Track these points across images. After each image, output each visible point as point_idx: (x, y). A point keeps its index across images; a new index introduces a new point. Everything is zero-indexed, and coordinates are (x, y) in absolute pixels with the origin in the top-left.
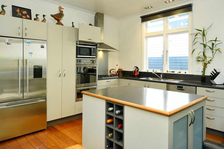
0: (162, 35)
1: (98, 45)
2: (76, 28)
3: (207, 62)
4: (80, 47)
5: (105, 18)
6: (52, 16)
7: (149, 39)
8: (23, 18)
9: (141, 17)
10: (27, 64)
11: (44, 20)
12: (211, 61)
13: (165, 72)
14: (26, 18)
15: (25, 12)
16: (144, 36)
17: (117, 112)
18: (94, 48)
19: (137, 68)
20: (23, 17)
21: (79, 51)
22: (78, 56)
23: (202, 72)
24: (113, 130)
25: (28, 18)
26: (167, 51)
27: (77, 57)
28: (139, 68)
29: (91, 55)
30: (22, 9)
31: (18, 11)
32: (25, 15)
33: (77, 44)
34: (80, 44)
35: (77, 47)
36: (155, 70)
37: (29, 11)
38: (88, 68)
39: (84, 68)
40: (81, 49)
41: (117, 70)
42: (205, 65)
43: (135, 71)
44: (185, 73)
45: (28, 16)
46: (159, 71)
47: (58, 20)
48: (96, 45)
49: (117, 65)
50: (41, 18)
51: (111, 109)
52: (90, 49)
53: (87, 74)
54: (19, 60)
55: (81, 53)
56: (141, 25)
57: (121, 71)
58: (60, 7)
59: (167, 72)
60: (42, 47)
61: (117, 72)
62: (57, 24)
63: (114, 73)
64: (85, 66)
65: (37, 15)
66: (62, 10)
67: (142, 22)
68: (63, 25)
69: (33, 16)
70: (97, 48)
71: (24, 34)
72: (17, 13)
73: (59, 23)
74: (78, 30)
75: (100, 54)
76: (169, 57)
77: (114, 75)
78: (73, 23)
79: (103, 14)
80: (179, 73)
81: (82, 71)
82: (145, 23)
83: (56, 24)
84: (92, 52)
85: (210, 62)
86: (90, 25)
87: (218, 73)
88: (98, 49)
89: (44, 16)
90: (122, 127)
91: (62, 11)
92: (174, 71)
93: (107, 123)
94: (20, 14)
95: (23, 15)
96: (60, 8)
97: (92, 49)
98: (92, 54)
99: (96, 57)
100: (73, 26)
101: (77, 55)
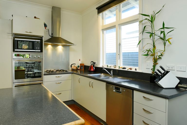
3: (158, 57)
9: (97, 8)
12: (162, 55)
13: (117, 68)
16: (100, 28)
18: (38, 42)
22: (16, 50)
23: (152, 69)
26: (120, 45)
27: (14, 51)
28: (97, 63)
36: (109, 66)
41: (79, 64)
42: (155, 61)
43: (91, 66)
44: (136, 70)
46: (112, 67)
48: (39, 38)
49: (80, 60)
55: (20, 47)
56: (98, 17)
57: (83, 66)
59: (119, 68)
63: (75, 68)
67: (98, 14)
70: (42, 41)
80: (129, 70)
82: (101, 14)
84: (35, 46)
85: (161, 57)
87: (168, 72)
88: (44, 43)
92: (125, 67)
97: (35, 42)
98: (35, 48)
101: (14, 48)
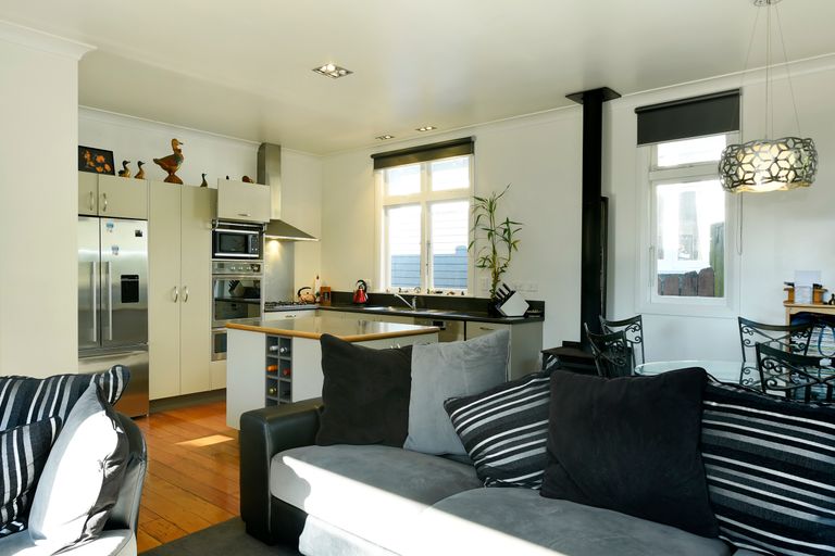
0: (418, 203)
1: (265, 228)
2: (212, 189)
3: (500, 270)
4: (221, 234)
5: (285, 155)
6: (156, 161)
7: (391, 211)
8: (98, 173)
9: (372, 156)
10: (107, 272)
11: (139, 176)
12: (505, 266)
13: (424, 293)
14: (102, 173)
15: (100, 159)
16: (380, 204)
17: (282, 350)
18: (254, 236)
19: (364, 284)
20: (98, 169)
21: (218, 243)
22: (216, 255)
23: (492, 291)
24: (276, 381)
25: (106, 173)
26: (429, 244)
27: (214, 257)
28: (370, 284)
29: (246, 252)
30: (94, 152)
31: (87, 156)
32: (102, 165)
33: (214, 226)
34: (220, 227)
35: (214, 233)
36: (403, 289)
37: (109, 155)
38: (244, 284)
39: (234, 284)
40: (224, 237)
41: (317, 290)
42: (496, 276)
43: (359, 291)
44: (463, 293)
45: (107, 167)
46: (412, 291)
47: (171, 171)
48: (259, 227)
49: (318, 278)
50: (133, 169)
51: (274, 348)
52: (246, 236)
53: (239, 302)
54: (92, 264)
55: (224, 246)
56: (373, 175)
57: (329, 294)
58: (174, 140)
59: (428, 293)
60: (139, 234)
61: (318, 294)
62: (167, 180)
63: (310, 298)
64: (235, 278)
65: (125, 163)
66: (179, 147)
67: (375, 168)
68: (181, 183)
69: (118, 167)
70: (261, 234)
71: (101, 205)
72: (86, 160)
73: (172, 179)
74: (214, 193)
75: (273, 248)
76: (435, 257)
77: (308, 302)
78: (203, 175)
79: (279, 147)
80: (450, 295)
81: (227, 295)
82: (382, 171)
83: (165, 181)
84: (250, 245)
85: (504, 269)
86: (246, 179)
87: (513, 293)
88: (265, 236)
89: (140, 164)
90: (289, 374)
91: (180, 151)
92: (441, 289)
93: (268, 372)
94: (92, 164)
95: (98, 164)
96: (175, 143)
97: (250, 237)
98: (250, 249)
99: (260, 258)
100: (204, 184)
101: (214, 251)
